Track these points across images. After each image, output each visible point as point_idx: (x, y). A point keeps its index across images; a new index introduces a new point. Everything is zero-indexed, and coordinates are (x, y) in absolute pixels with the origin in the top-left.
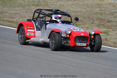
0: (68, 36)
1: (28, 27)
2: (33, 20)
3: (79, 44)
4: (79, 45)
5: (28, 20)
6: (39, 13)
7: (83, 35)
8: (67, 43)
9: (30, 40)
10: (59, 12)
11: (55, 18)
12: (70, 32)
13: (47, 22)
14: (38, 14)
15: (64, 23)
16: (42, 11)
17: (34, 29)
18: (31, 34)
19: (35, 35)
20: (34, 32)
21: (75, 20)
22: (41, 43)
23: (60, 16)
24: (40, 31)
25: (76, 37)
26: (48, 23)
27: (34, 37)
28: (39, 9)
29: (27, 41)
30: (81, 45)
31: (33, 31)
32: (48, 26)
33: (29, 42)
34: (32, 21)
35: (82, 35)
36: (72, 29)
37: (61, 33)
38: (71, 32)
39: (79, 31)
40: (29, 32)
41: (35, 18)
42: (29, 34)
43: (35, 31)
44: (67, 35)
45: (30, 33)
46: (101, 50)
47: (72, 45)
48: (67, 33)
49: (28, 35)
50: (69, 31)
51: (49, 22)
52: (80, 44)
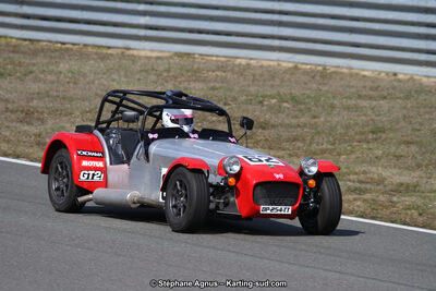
0: (232, 181)
1: (84, 153)
2: (96, 127)
3: (267, 209)
4: (269, 212)
5: (80, 129)
6: (119, 105)
7: (281, 176)
8: (226, 204)
9: (90, 196)
10: (184, 98)
11: (173, 121)
12: (236, 168)
13: (151, 136)
14: (115, 106)
15: (208, 139)
16: (128, 96)
17: (102, 159)
18: (94, 175)
19: (106, 178)
20: (104, 170)
21: (242, 125)
22: (133, 206)
23: (188, 112)
24: (126, 166)
25: (257, 185)
26: (153, 139)
27: (105, 184)
28: (117, 91)
29: (81, 199)
30: (274, 212)
31: (100, 164)
32: (153, 148)
33: (85, 202)
34: (96, 132)
35: (277, 176)
36: (241, 156)
37: (205, 171)
38: (241, 168)
39: (265, 163)
40: (88, 169)
41: (103, 123)
42: (86, 176)
43: (105, 164)
44: (226, 179)
45: (91, 173)
46: (338, 228)
47: (243, 213)
48: (227, 173)
49: (82, 178)
50: (235, 163)
51: (156, 136)
52: (271, 207)
